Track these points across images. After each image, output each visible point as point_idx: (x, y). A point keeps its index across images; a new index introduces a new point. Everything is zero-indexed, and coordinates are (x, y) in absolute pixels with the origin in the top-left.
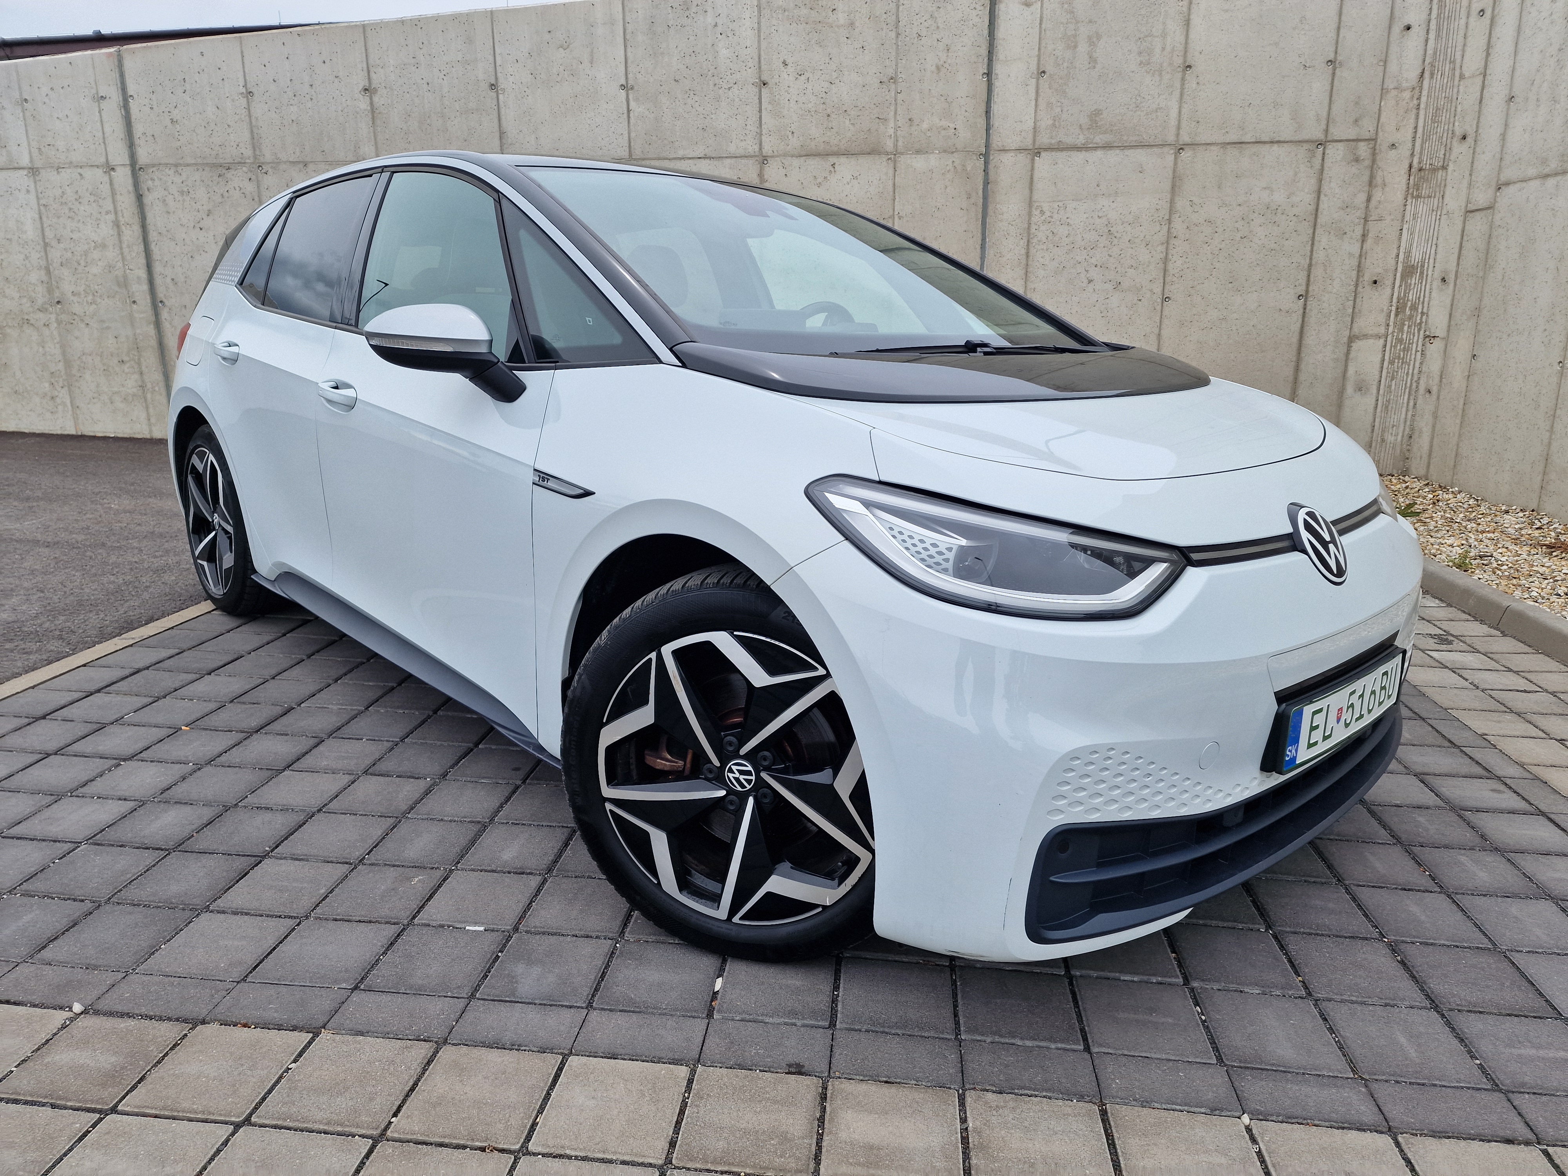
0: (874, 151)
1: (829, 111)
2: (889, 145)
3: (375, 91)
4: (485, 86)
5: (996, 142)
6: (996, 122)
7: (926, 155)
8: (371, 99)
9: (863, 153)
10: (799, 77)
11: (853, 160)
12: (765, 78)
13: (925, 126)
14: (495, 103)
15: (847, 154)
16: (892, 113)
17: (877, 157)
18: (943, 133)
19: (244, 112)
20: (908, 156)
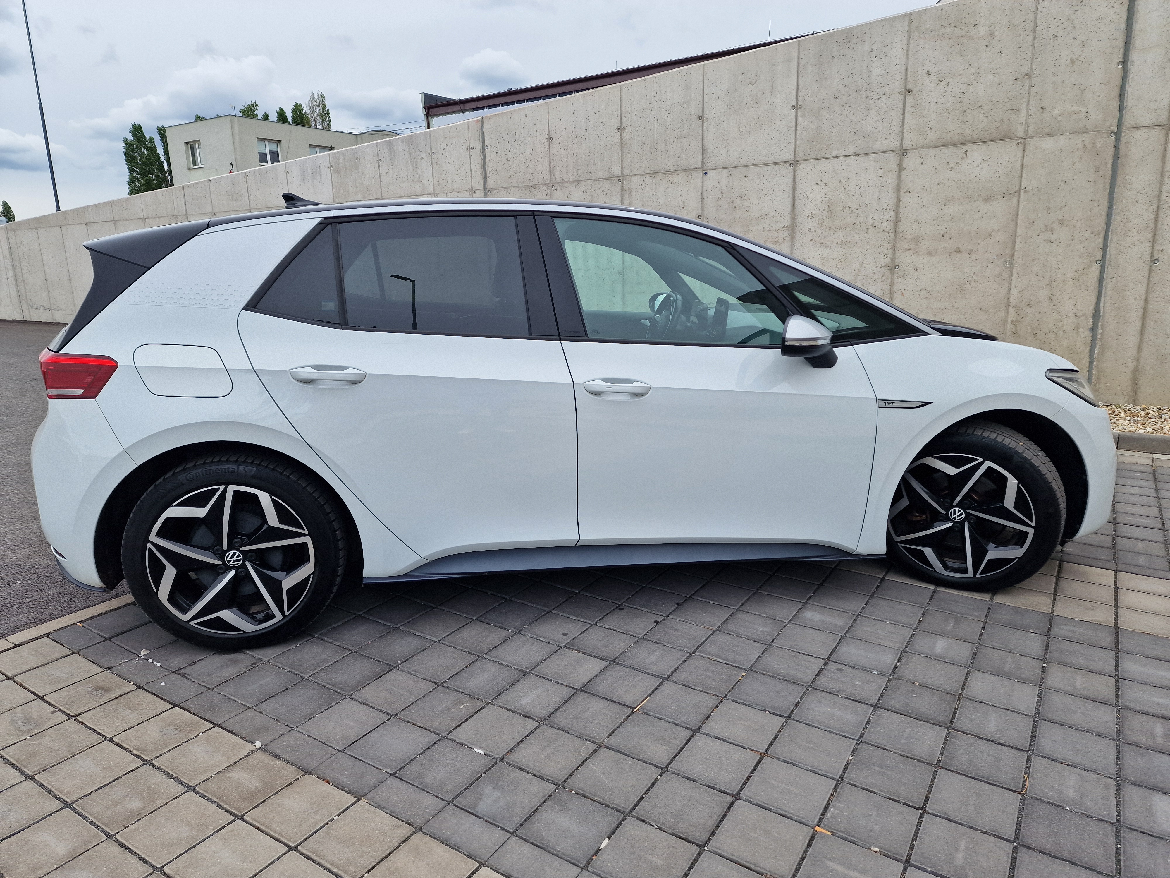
0: (1005, 137)
1: (965, 108)
2: (1020, 131)
3: (624, 128)
4: (695, 118)
5: (1129, 120)
6: (1130, 103)
7: (1055, 137)
8: (621, 135)
9: (995, 140)
10: (940, 83)
11: (984, 147)
12: (910, 86)
13: (1056, 112)
14: (701, 129)
15: (980, 141)
16: (1025, 104)
17: (1008, 142)
18: (1074, 116)
19: (547, 151)
20: (1038, 139)
